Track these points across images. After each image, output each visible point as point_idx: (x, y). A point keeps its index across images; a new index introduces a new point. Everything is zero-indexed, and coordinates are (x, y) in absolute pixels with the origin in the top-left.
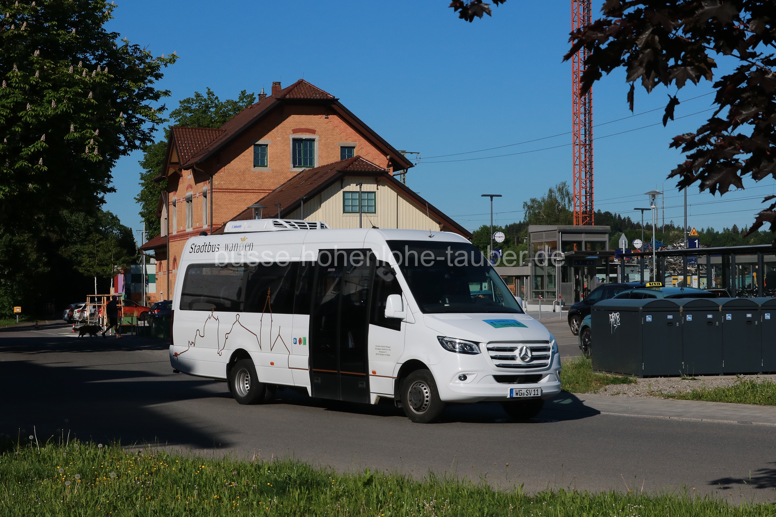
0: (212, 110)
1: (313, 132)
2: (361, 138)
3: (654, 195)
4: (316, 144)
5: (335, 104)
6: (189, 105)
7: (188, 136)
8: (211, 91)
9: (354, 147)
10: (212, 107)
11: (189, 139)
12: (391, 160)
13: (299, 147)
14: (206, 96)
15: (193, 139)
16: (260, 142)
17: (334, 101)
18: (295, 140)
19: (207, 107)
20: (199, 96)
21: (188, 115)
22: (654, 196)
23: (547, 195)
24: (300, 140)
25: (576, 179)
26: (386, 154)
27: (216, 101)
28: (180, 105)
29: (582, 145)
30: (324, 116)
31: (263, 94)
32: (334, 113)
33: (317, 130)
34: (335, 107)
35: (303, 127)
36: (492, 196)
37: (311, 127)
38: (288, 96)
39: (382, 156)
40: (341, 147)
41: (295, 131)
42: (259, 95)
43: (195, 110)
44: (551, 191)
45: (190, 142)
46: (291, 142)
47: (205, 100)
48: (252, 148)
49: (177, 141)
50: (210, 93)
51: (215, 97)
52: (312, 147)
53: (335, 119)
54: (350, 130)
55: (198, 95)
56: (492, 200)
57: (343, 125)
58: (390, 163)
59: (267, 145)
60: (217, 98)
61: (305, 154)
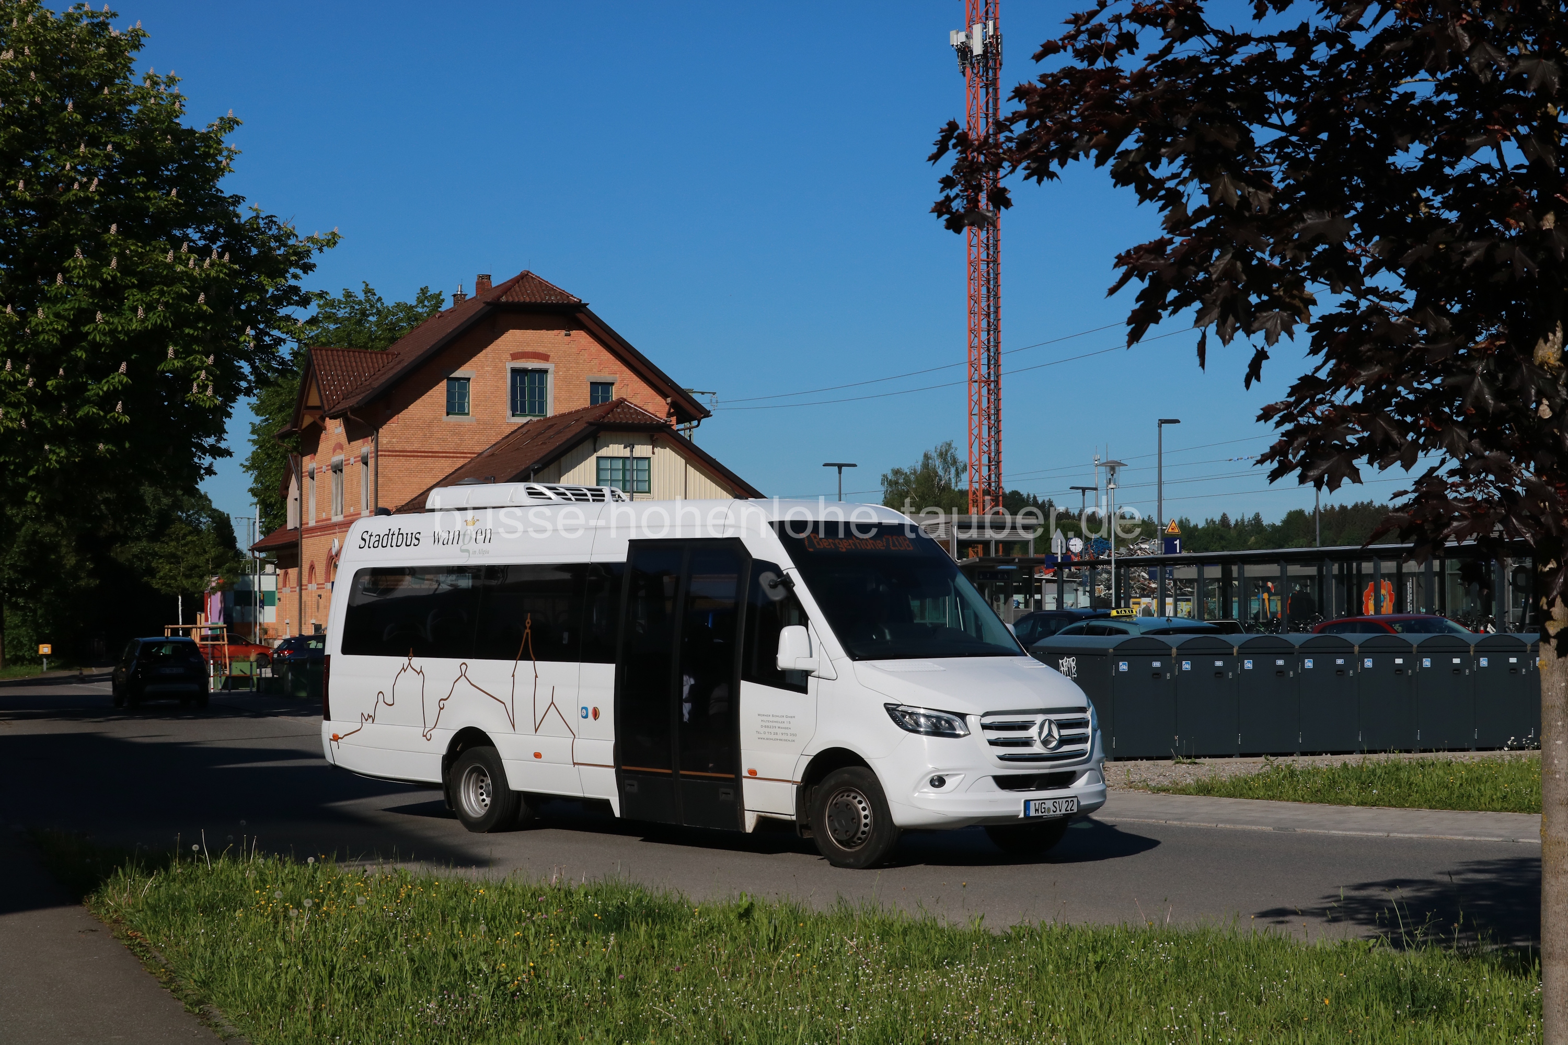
0: (371, 318)
1: (545, 358)
2: (624, 368)
3: (1113, 467)
4: (550, 378)
5: (581, 312)
6: (334, 311)
7: (337, 363)
8: (370, 287)
9: (612, 384)
10: (372, 314)
11: (338, 368)
12: (673, 405)
13: (522, 382)
14: (361, 297)
15: (344, 368)
16: (457, 374)
17: (581, 307)
18: (514, 371)
19: (364, 313)
20: (351, 296)
21: (332, 327)
22: (1113, 469)
23: (920, 463)
24: (524, 371)
25: (973, 437)
26: (664, 396)
27: (379, 305)
28: (318, 310)
29: (983, 381)
30: (564, 332)
31: (461, 295)
32: (581, 326)
33: (552, 354)
34: (580, 316)
35: (529, 349)
36: (840, 466)
37: (541, 350)
38: (504, 299)
39: (659, 399)
40: (591, 383)
41: (515, 356)
42: (454, 296)
43: (345, 319)
44: (927, 457)
45: (339, 373)
46: (509, 375)
47: (360, 303)
48: (444, 384)
49: (318, 372)
50: (368, 291)
51: (376, 297)
52: (542, 383)
53: (580, 337)
54: (606, 355)
55: (348, 295)
56: (840, 472)
57: (595, 347)
58: (672, 410)
59: (468, 379)
60: (380, 299)
61: (532, 395)
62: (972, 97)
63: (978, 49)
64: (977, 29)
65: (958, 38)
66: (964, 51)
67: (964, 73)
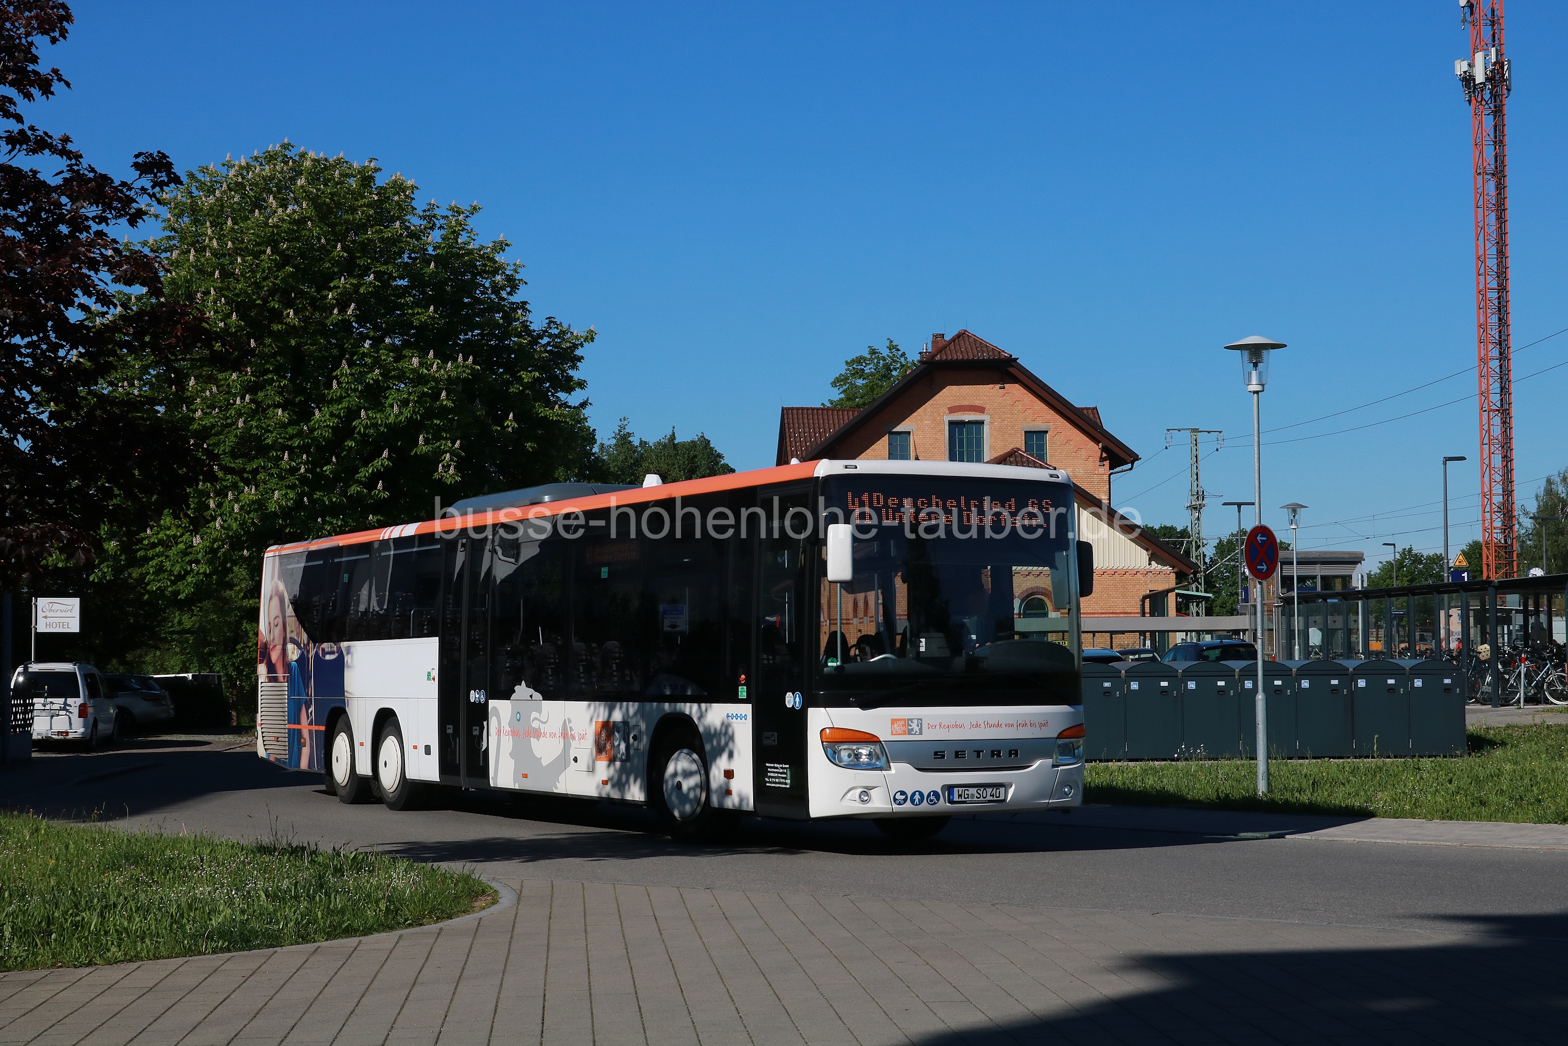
0: (894, 373)
1: (981, 410)
2: (1058, 417)
3: (1294, 509)
4: (986, 428)
5: (1013, 366)
6: (862, 367)
8: (894, 344)
9: (1047, 432)
10: (895, 369)
11: (807, 425)
12: (1104, 449)
13: (961, 433)
14: (885, 352)
16: (897, 429)
17: (1011, 361)
18: (951, 423)
19: (888, 368)
20: (875, 353)
21: (860, 382)
22: (1294, 511)
24: (962, 423)
26: (1097, 441)
27: (902, 359)
28: (846, 367)
30: (998, 386)
31: (926, 353)
32: (1014, 380)
33: (987, 407)
34: (1011, 370)
35: (966, 403)
37: (977, 403)
38: (938, 358)
39: (1092, 444)
40: (1026, 432)
41: (952, 410)
42: (920, 353)
43: (872, 374)
45: (807, 430)
46: (947, 427)
47: (884, 359)
48: (886, 438)
50: (892, 347)
51: (900, 353)
52: (980, 433)
53: (1015, 390)
54: (1039, 405)
55: (873, 352)
56: (1239, 511)
57: (1029, 398)
58: (1104, 455)
59: (909, 433)
60: (903, 355)
61: (970, 445)
62: (1477, 123)
63: (1480, 78)
64: (1479, 56)
65: (1461, 67)
66: (1468, 80)
67: (1470, 101)
